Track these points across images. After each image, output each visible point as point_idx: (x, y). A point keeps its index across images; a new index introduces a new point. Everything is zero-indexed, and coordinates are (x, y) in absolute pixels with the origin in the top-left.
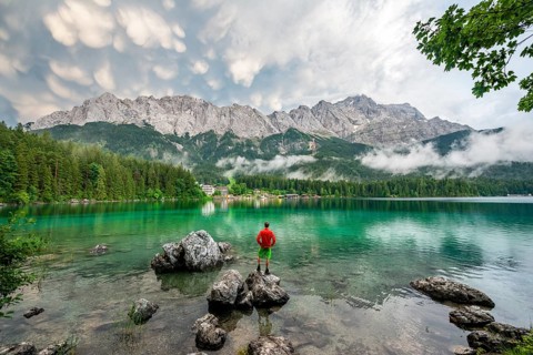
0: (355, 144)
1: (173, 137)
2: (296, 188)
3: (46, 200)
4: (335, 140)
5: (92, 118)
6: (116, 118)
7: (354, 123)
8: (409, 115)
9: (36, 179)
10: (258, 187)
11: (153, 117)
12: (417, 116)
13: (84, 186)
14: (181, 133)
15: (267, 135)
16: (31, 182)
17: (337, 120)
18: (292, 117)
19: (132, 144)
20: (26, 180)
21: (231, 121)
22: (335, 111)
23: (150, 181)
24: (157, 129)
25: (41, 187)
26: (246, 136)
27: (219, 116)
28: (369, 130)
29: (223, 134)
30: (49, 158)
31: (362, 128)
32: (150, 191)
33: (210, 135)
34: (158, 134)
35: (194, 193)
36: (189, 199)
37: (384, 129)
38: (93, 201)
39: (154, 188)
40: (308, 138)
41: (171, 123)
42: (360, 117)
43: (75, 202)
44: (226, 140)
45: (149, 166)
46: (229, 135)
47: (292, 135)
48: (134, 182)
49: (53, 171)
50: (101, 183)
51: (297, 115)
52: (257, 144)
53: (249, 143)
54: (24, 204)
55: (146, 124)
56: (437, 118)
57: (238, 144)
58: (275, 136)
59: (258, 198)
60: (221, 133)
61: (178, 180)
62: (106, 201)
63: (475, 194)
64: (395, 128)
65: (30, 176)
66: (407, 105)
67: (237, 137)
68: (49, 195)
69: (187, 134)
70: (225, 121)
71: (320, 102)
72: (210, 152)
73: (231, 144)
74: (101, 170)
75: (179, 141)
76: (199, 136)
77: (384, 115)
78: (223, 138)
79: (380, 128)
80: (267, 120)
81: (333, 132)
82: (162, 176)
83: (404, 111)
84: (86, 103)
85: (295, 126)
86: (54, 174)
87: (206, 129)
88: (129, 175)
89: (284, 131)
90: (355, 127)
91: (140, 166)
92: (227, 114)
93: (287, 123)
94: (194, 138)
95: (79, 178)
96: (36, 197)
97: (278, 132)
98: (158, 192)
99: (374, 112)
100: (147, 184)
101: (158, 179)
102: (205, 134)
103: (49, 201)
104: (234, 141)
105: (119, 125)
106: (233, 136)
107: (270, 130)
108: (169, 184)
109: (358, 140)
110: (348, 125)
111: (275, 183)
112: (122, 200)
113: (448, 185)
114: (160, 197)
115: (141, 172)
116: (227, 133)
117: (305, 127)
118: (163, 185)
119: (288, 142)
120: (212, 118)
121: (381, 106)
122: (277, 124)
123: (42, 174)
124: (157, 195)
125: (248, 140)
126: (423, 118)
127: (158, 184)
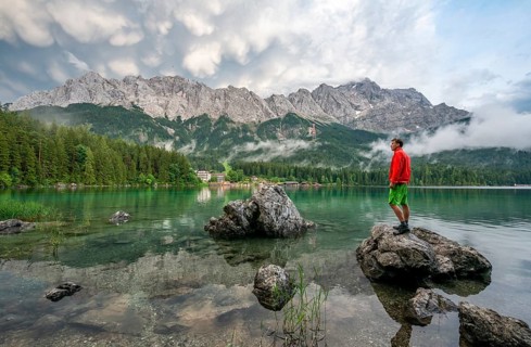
0: (357, 131)
1: (164, 121)
2: (295, 175)
3: (30, 183)
4: (335, 127)
5: (75, 100)
6: (102, 99)
7: (357, 108)
8: (415, 101)
9: (19, 159)
10: (256, 174)
11: (141, 99)
12: (423, 101)
13: (71, 169)
14: (172, 116)
15: (265, 119)
16: (13, 163)
17: (339, 105)
18: (291, 101)
19: (120, 127)
20: (7, 160)
21: (226, 104)
22: (337, 95)
23: (141, 165)
24: (146, 112)
25: (24, 168)
26: (242, 121)
27: (213, 98)
28: (371, 116)
29: (217, 118)
30: (31, 137)
31: (364, 113)
32: (142, 176)
33: (204, 119)
34: (148, 117)
35: (189, 179)
36: (184, 185)
37: (388, 116)
38: (81, 186)
39: (146, 173)
40: (307, 123)
41: (161, 106)
42: (363, 102)
43: (62, 186)
44: (220, 125)
45: (140, 151)
46: (224, 120)
47: (291, 120)
48: (125, 166)
49: (37, 152)
50: (89, 166)
51: (297, 100)
52: (254, 129)
53: (245, 128)
54: (6, 186)
55: (134, 106)
56: (443, 104)
57: (233, 129)
58: (272, 121)
59: (256, 185)
60: (215, 117)
61: (172, 165)
62: (95, 186)
63: (482, 183)
64: (399, 114)
65: (11, 157)
66: (412, 90)
67: (232, 122)
68: (33, 178)
69: (179, 117)
70: (219, 104)
71: (321, 86)
72: (204, 137)
73: (226, 129)
74: (89, 152)
75: (170, 124)
76: (191, 121)
77: (388, 101)
78: (218, 123)
79: (383, 114)
80: (265, 104)
81: (334, 117)
82: (155, 161)
83: (409, 97)
84: (69, 82)
85: (294, 111)
86: (37, 156)
87: (199, 112)
88: (120, 158)
89: (282, 115)
90: (358, 112)
91: (131, 150)
92: (222, 98)
93: (286, 107)
94: (187, 122)
95: (66, 159)
96: (19, 180)
97: (276, 117)
98: (150, 178)
99: (377, 97)
100: (138, 168)
101: (150, 164)
102: (199, 118)
103: (32, 184)
104: (229, 125)
105: (105, 107)
106: (228, 121)
107: (268, 114)
108: (162, 168)
109: (360, 126)
110: (350, 110)
111: (274, 171)
112: (112, 185)
113: (454, 173)
114: (153, 183)
115: (132, 156)
116: (221, 117)
117: (305, 111)
118: (156, 170)
119: (286, 128)
120: (205, 100)
121: (385, 91)
122: (275, 109)
123: (24, 155)
124: (150, 181)
125: (244, 125)
126: (429, 104)
127: (150, 169)
